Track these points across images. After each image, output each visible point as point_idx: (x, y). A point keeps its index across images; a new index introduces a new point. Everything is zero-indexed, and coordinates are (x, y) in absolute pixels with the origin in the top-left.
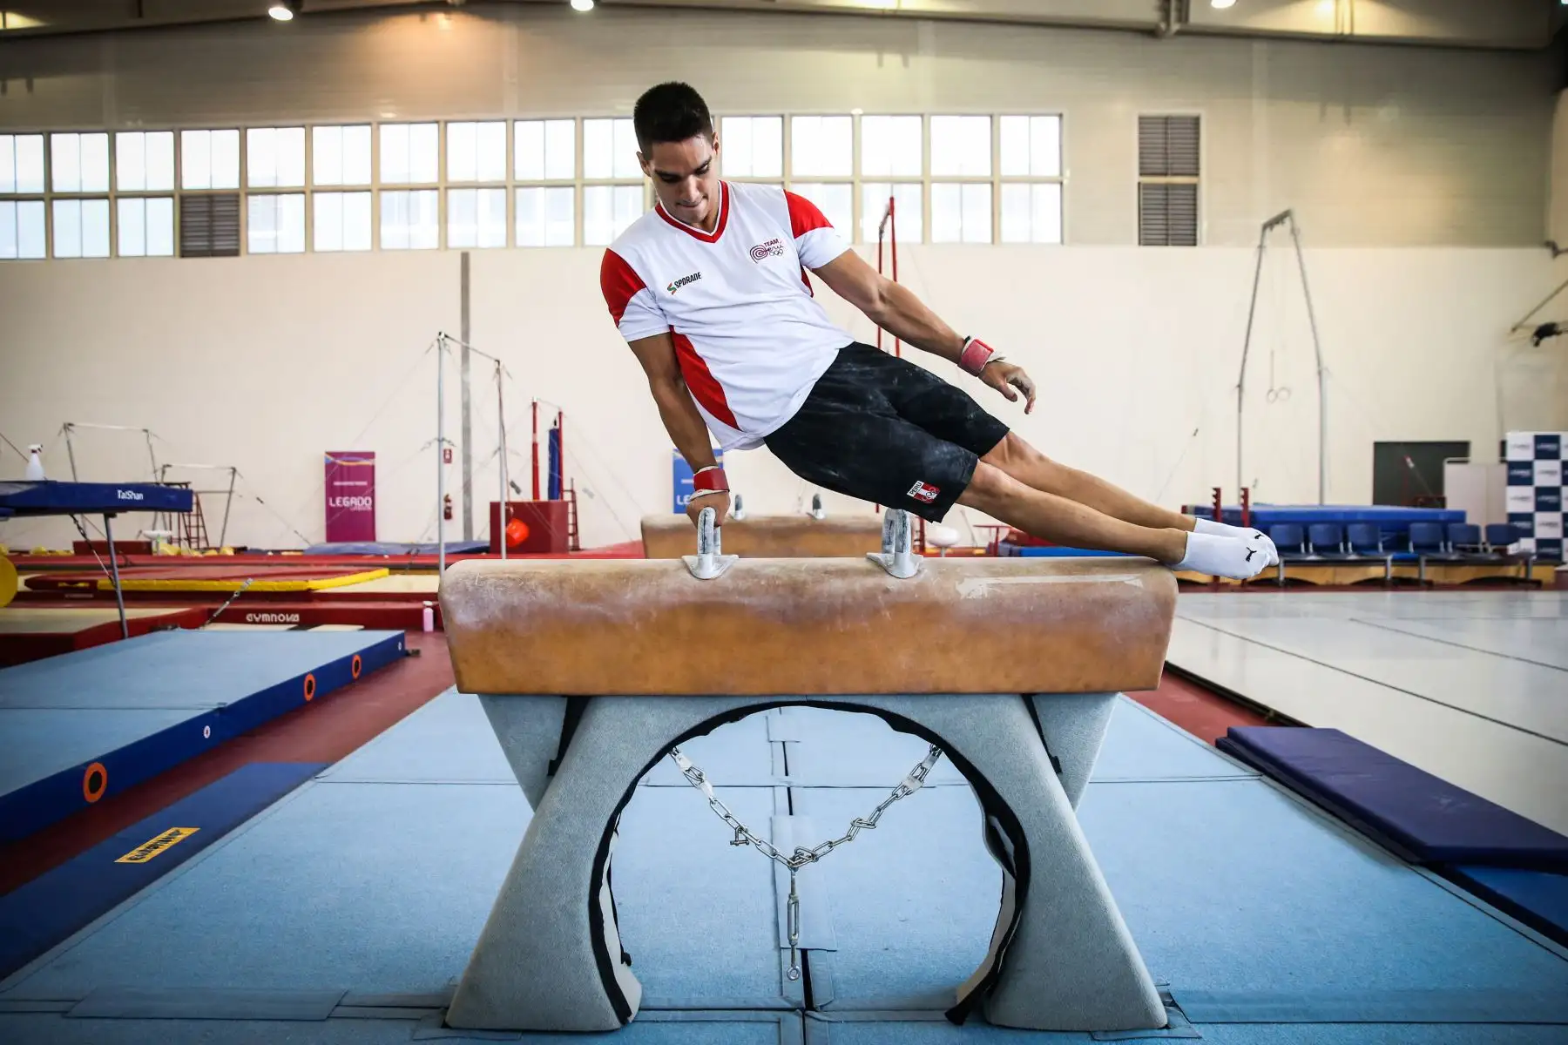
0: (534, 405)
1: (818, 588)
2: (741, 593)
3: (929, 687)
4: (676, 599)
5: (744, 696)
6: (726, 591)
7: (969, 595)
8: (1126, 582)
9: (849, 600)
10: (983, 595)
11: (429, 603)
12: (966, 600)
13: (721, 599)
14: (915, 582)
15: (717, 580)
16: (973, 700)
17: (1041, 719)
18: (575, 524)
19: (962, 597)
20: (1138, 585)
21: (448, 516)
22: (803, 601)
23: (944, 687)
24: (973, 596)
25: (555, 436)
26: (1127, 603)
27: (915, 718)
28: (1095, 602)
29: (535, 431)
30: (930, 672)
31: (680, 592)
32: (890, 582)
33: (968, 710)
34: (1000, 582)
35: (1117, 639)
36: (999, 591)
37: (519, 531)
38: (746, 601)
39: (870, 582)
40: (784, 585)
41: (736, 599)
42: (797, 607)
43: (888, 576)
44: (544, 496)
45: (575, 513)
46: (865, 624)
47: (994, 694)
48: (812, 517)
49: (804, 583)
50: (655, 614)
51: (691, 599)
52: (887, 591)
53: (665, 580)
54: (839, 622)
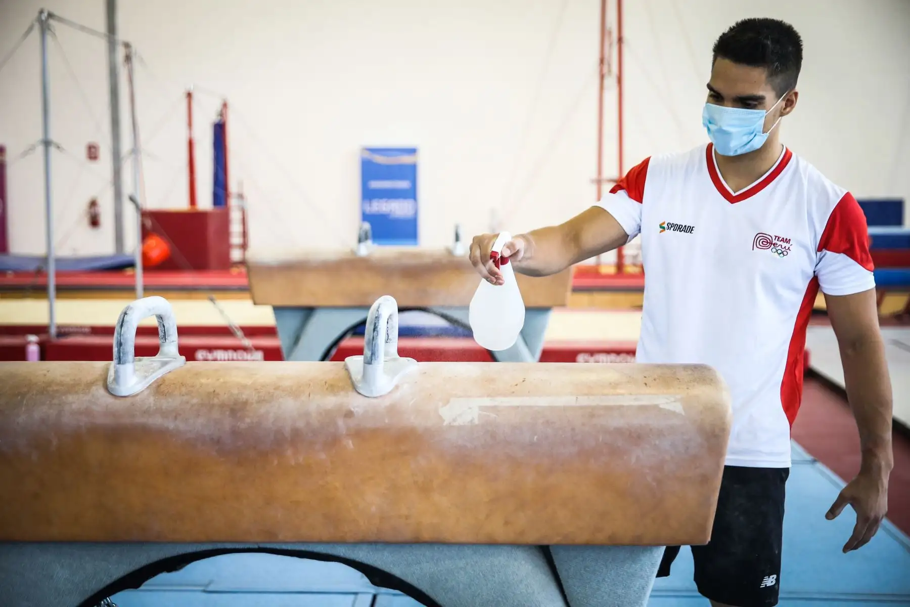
0: (189, 95)
1: (263, 410)
2: (164, 414)
3: (408, 535)
4: (84, 420)
5: (174, 542)
6: (146, 412)
7: (454, 420)
8: (661, 406)
9: (301, 424)
10: (472, 421)
11: (33, 338)
12: (451, 427)
13: (140, 420)
14: (387, 402)
15: (138, 398)
16: (468, 551)
17: (563, 575)
18: (244, 234)
19: (445, 423)
20: (677, 411)
21: (94, 222)
22: (243, 426)
23: (426, 536)
24: (459, 422)
25: (220, 131)
26: (660, 434)
27: (397, 571)
28: (619, 431)
29: (190, 124)
30: (407, 517)
31: (87, 412)
32: (356, 403)
33: (461, 564)
34: (496, 403)
35: (649, 479)
36: (493, 415)
37: (158, 247)
38: (171, 425)
39: (330, 401)
40: (222, 406)
41: (156, 421)
42: (235, 433)
43: (356, 394)
44: (205, 202)
45: (244, 222)
46: (323, 456)
47: (493, 544)
48: (450, 252)
49: (246, 403)
50: (55, 442)
51: (101, 420)
52: (349, 414)
53: (70, 398)
54: (289, 452)
